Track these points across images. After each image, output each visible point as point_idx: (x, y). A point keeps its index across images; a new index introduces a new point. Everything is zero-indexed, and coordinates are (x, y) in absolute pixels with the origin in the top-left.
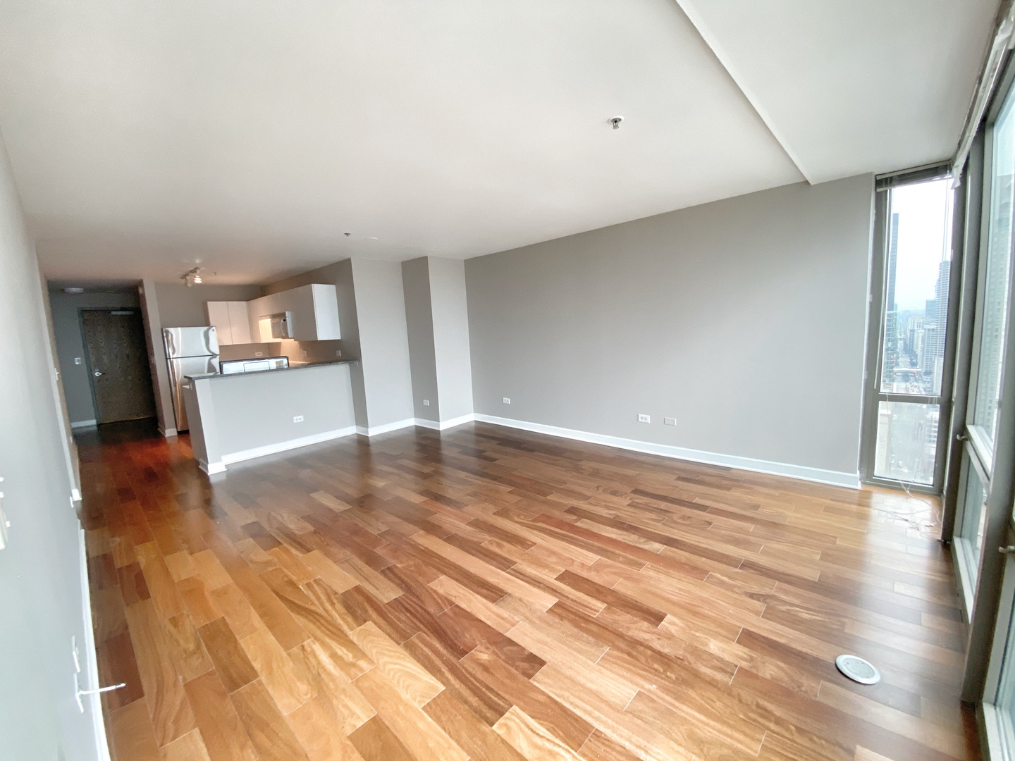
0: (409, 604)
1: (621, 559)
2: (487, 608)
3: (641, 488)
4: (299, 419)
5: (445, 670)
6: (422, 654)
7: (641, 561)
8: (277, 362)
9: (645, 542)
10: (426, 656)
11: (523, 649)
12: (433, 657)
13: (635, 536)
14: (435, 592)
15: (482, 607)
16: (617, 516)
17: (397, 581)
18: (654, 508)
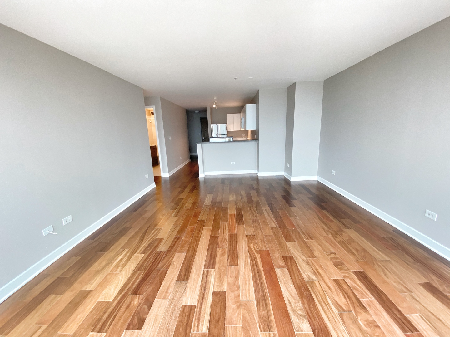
0: (160, 257)
1: (264, 313)
2: (172, 281)
3: (370, 274)
4: (233, 163)
5: (123, 293)
6: (131, 280)
7: (274, 326)
8: (229, 139)
9: (301, 316)
10: (130, 282)
11: (148, 314)
12: (130, 285)
13: (301, 306)
14: (173, 258)
15: (172, 278)
16: (312, 282)
17: (173, 244)
18: (355, 296)
